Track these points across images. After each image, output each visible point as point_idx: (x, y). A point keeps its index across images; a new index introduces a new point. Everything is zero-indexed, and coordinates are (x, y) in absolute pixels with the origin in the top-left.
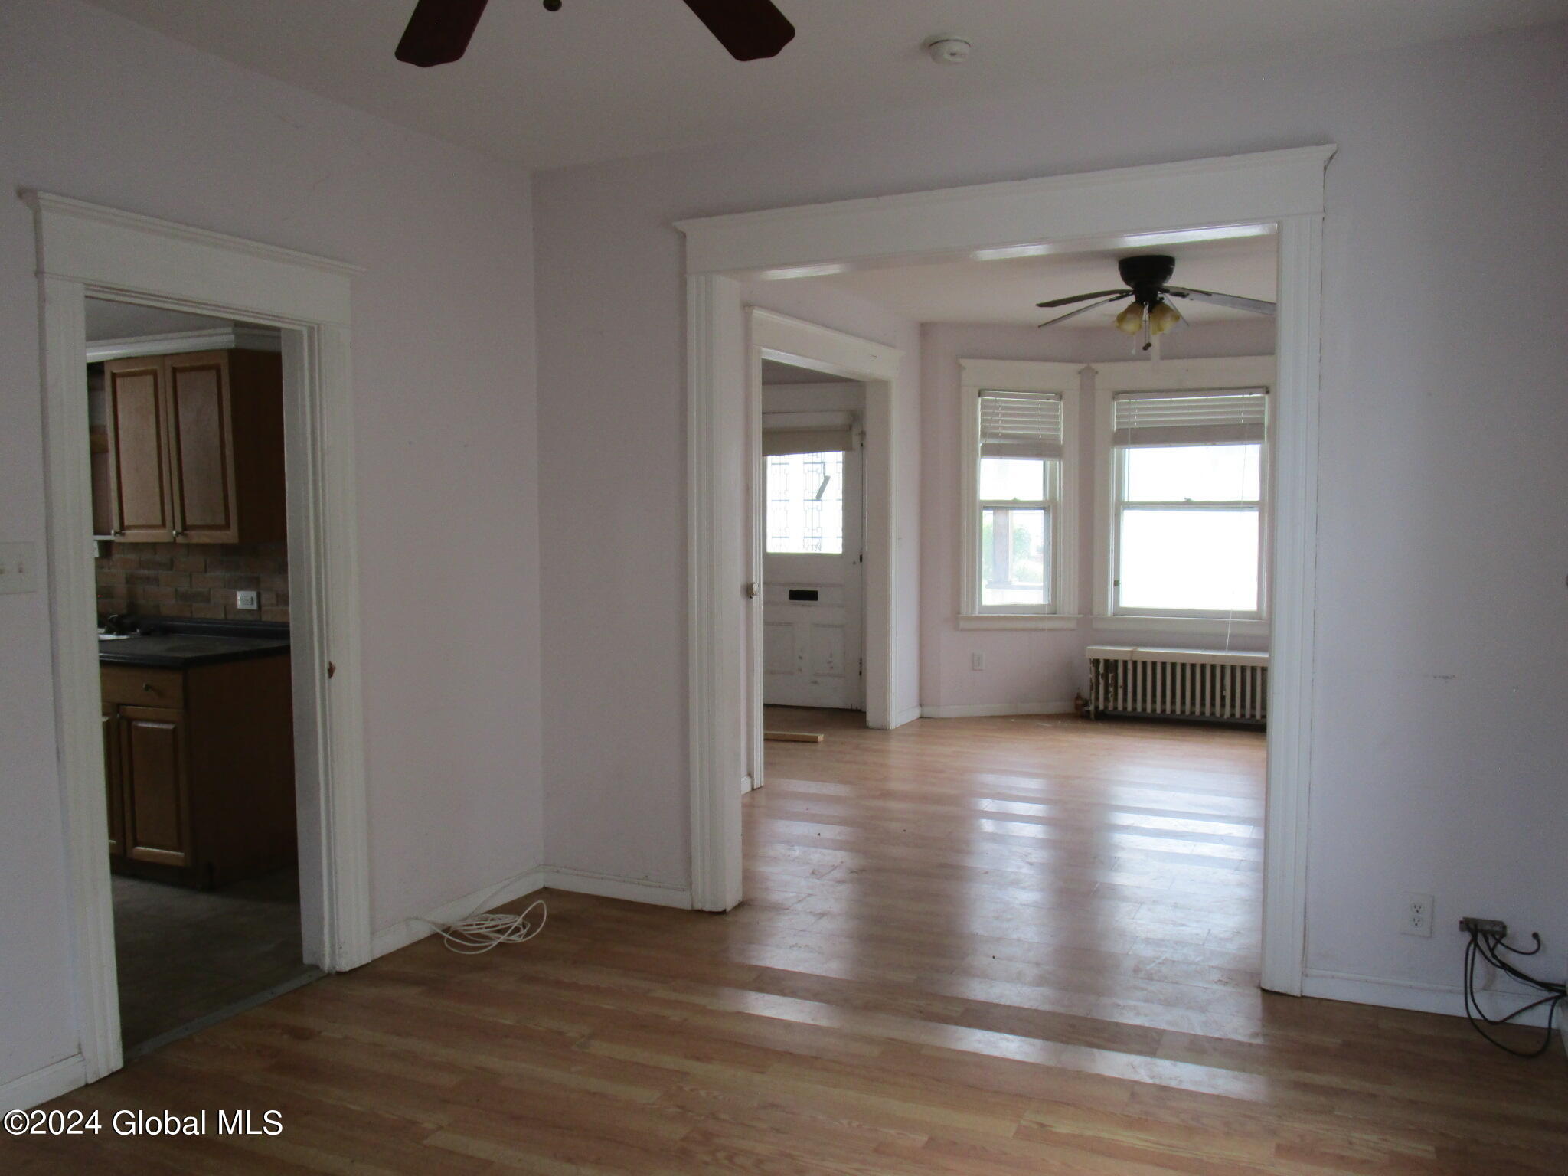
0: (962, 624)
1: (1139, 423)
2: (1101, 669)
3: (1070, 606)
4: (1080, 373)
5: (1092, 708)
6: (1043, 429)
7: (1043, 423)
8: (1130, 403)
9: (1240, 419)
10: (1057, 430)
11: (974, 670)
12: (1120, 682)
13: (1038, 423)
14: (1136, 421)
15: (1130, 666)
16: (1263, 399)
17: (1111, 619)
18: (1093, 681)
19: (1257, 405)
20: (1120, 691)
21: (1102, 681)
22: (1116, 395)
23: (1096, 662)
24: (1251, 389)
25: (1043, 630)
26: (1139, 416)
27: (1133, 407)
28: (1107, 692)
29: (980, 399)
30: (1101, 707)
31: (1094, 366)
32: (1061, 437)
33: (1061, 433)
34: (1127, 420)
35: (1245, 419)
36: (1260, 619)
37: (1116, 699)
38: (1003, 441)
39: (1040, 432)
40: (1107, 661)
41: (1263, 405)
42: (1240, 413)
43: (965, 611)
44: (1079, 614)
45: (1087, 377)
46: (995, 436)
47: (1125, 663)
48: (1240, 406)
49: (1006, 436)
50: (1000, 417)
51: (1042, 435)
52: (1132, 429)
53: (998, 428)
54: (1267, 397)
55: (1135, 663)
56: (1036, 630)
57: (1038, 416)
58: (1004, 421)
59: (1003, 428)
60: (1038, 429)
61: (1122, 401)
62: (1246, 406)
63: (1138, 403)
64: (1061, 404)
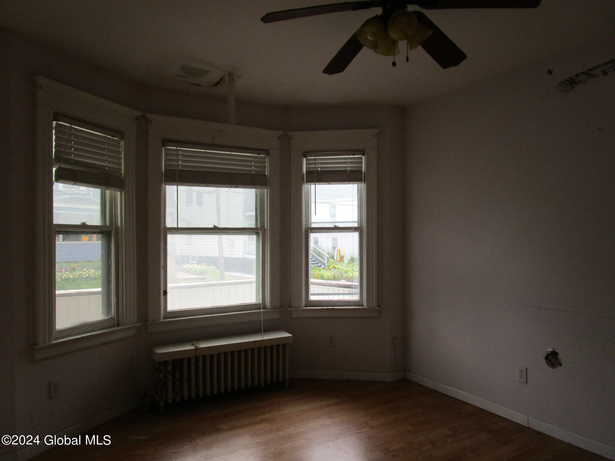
1: (182, 166)
2: (170, 368)
3: (131, 318)
4: (137, 118)
5: (162, 403)
6: (109, 162)
7: (109, 156)
8: (175, 150)
9: (251, 170)
10: (120, 164)
12: (185, 375)
13: (104, 155)
14: (181, 164)
15: (193, 361)
16: (264, 158)
17: (163, 323)
19: (261, 162)
20: (186, 383)
21: (170, 378)
22: (167, 142)
23: (165, 363)
24: (258, 151)
26: (182, 161)
27: (177, 153)
28: (174, 387)
30: (170, 401)
31: (149, 116)
32: (123, 171)
33: (122, 166)
34: (173, 163)
35: (254, 170)
36: (264, 308)
37: (182, 391)
38: (76, 168)
39: (106, 164)
41: (265, 163)
42: (251, 166)
44: (138, 322)
45: (143, 123)
46: (68, 161)
47: (190, 359)
48: (251, 161)
49: (77, 163)
50: (73, 144)
51: (108, 167)
52: (179, 170)
54: (267, 157)
55: (197, 358)
57: (104, 149)
58: (76, 149)
59: (75, 155)
60: (104, 161)
61: (168, 147)
62: (255, 162)
63: (182, 151)
64: (123, 142)
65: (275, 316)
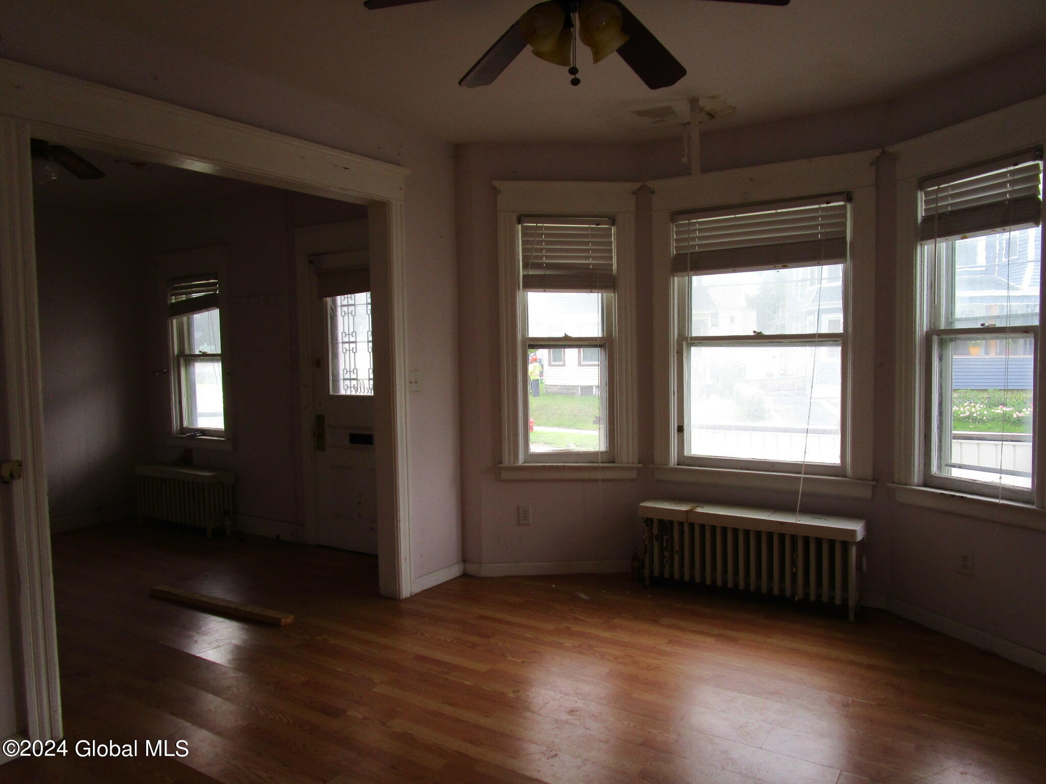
0: (504, 475)
1: (700, 246)
2: (655, 531)
3: (629, 455)
4: (634, 193)
5: (646, 573)
6: (594, 258)
7: (593, 251)
8: (689, 224)
9: (817, 234)
10: (611, 258)
11: (519, 524)
12: (677, 547)
13: (587, 251)
14: (698, 244)
15: (686, 529)
16: (842, 208)
17: (673, 470)
18: (647, 542)
19: (834, 216)
20: (676, 557)
21: (656, 544)
22: (676, 215)
23: (649, 521)
24: (828, 197)
25: (597, 480)
26: (700, 238)
27: (692, 228)
28: (662, 557)
29: (520, 226)
30: (656, 573)
31: (651, 184)
32: (615, 267)
33: (614, 261)
34: (686, 244)
35: (821, 233)
36: (845, 475)
37: (672, 565)
38: (548, 272)
39: (590, 261)
40: (661, 522)
41: (845, 215)
42: (816, 227)
43: (507, 461)
44: (639, 463)
45: (643, 195)
46: (539, 266)
47: (681, 524)
48: (816, 218)
49: (550, 266)
50: (544, 246)
51: (593, 264)
52: (693, 254)
53: (541, 258)
54: (849, 206)
55: (692, 525)
56: (590, 481)
57: (586, 243)
58: (548, 250)
59: (547, 257)
60: (587, 258)
61: (681, 222)
62: (823, 217)
63: (700, 223)
64: (613, 230)
65: (865, 492)
